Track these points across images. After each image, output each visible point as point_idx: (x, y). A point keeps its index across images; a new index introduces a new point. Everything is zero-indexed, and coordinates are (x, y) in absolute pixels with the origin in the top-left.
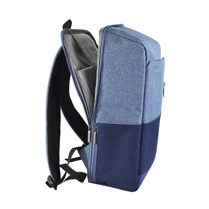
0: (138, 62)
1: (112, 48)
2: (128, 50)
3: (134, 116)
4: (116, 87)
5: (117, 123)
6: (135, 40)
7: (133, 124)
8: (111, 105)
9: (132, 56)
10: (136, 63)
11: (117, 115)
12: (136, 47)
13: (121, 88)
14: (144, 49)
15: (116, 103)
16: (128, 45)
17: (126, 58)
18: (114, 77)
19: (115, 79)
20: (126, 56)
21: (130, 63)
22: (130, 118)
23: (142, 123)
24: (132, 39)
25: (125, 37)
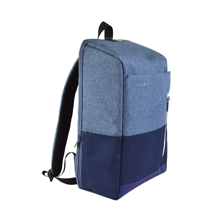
0: (115, 75)
1: (92, 62)
2: (105, 63)
3: (113, 128)
4: (96, 99)
5: (98, 133)
6: (113, 55)
7: (112, 136)
8: (93, 116)
9: (109, 70)
10: (112, 76)
11: (99, 126)
12: (113, 61)
13: (100, 101)
14: (121, 63)
15: (98, 115)
16: (106, 59)
17: (103, 71)
18: (94, 90)
19: (94, 92)
20: (104, 70)
21: (107, 77)
22: (109, 130)
23: (122, 135)
24: (110, 54)
25: (104, 51)
